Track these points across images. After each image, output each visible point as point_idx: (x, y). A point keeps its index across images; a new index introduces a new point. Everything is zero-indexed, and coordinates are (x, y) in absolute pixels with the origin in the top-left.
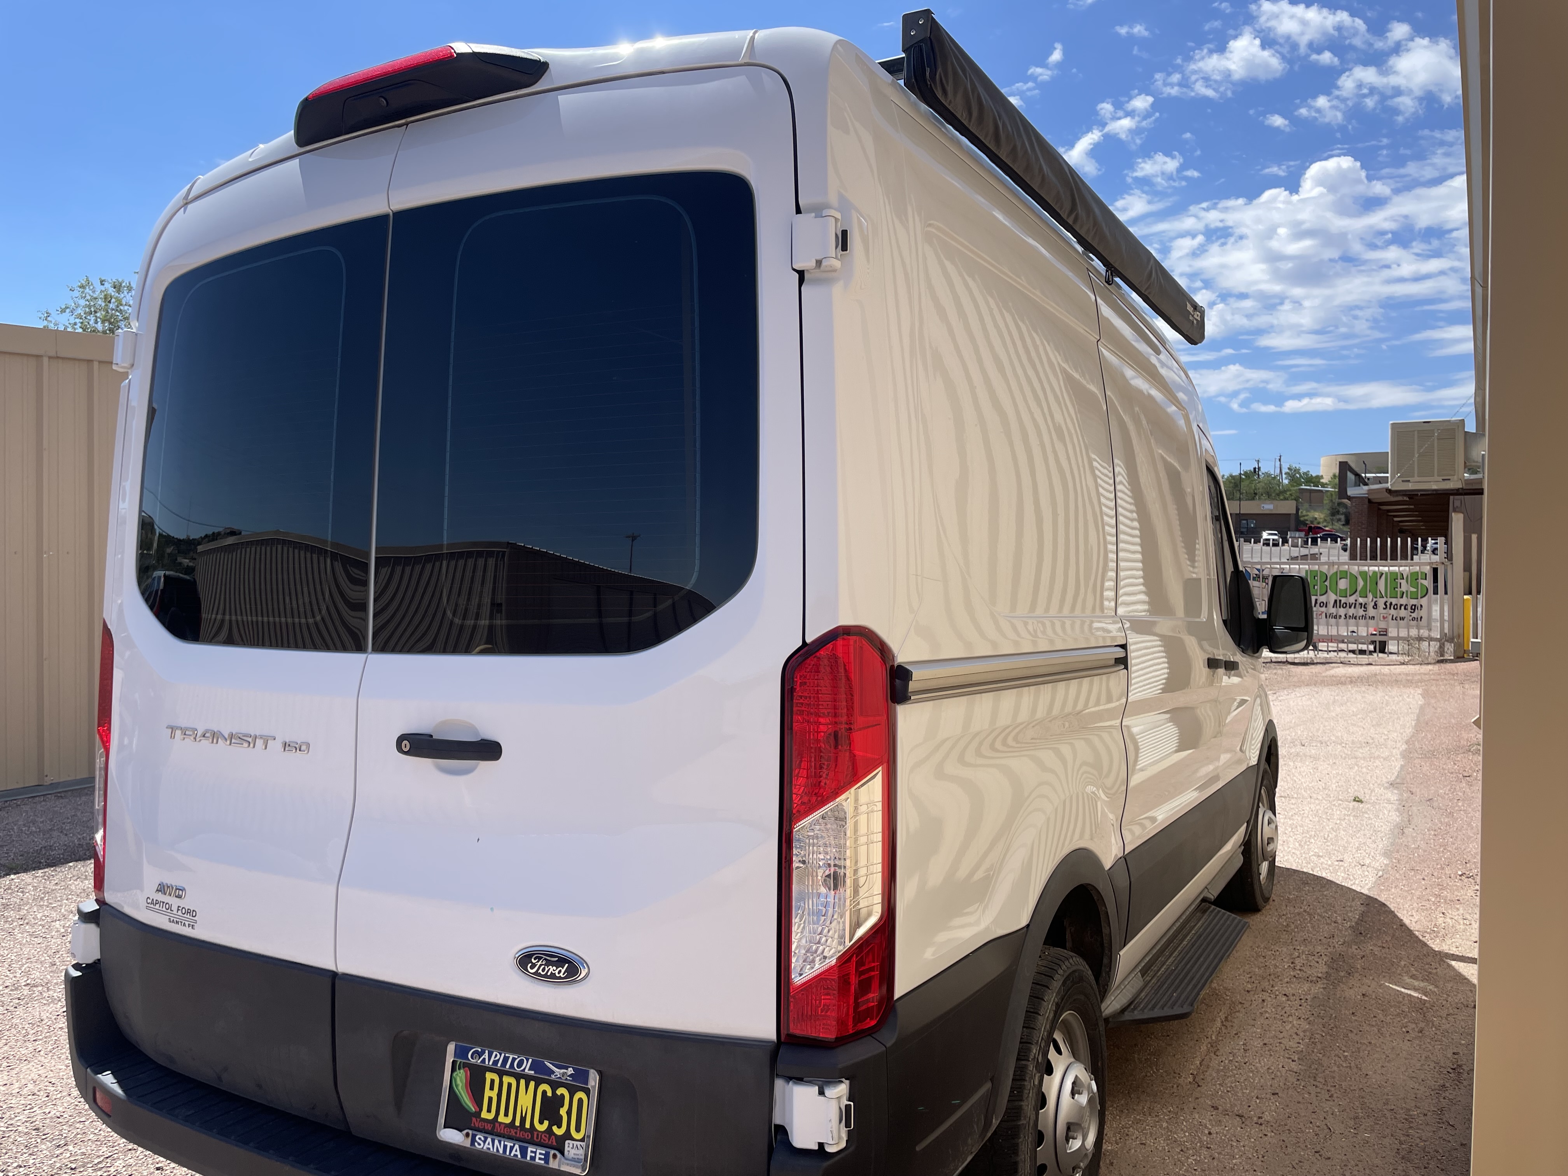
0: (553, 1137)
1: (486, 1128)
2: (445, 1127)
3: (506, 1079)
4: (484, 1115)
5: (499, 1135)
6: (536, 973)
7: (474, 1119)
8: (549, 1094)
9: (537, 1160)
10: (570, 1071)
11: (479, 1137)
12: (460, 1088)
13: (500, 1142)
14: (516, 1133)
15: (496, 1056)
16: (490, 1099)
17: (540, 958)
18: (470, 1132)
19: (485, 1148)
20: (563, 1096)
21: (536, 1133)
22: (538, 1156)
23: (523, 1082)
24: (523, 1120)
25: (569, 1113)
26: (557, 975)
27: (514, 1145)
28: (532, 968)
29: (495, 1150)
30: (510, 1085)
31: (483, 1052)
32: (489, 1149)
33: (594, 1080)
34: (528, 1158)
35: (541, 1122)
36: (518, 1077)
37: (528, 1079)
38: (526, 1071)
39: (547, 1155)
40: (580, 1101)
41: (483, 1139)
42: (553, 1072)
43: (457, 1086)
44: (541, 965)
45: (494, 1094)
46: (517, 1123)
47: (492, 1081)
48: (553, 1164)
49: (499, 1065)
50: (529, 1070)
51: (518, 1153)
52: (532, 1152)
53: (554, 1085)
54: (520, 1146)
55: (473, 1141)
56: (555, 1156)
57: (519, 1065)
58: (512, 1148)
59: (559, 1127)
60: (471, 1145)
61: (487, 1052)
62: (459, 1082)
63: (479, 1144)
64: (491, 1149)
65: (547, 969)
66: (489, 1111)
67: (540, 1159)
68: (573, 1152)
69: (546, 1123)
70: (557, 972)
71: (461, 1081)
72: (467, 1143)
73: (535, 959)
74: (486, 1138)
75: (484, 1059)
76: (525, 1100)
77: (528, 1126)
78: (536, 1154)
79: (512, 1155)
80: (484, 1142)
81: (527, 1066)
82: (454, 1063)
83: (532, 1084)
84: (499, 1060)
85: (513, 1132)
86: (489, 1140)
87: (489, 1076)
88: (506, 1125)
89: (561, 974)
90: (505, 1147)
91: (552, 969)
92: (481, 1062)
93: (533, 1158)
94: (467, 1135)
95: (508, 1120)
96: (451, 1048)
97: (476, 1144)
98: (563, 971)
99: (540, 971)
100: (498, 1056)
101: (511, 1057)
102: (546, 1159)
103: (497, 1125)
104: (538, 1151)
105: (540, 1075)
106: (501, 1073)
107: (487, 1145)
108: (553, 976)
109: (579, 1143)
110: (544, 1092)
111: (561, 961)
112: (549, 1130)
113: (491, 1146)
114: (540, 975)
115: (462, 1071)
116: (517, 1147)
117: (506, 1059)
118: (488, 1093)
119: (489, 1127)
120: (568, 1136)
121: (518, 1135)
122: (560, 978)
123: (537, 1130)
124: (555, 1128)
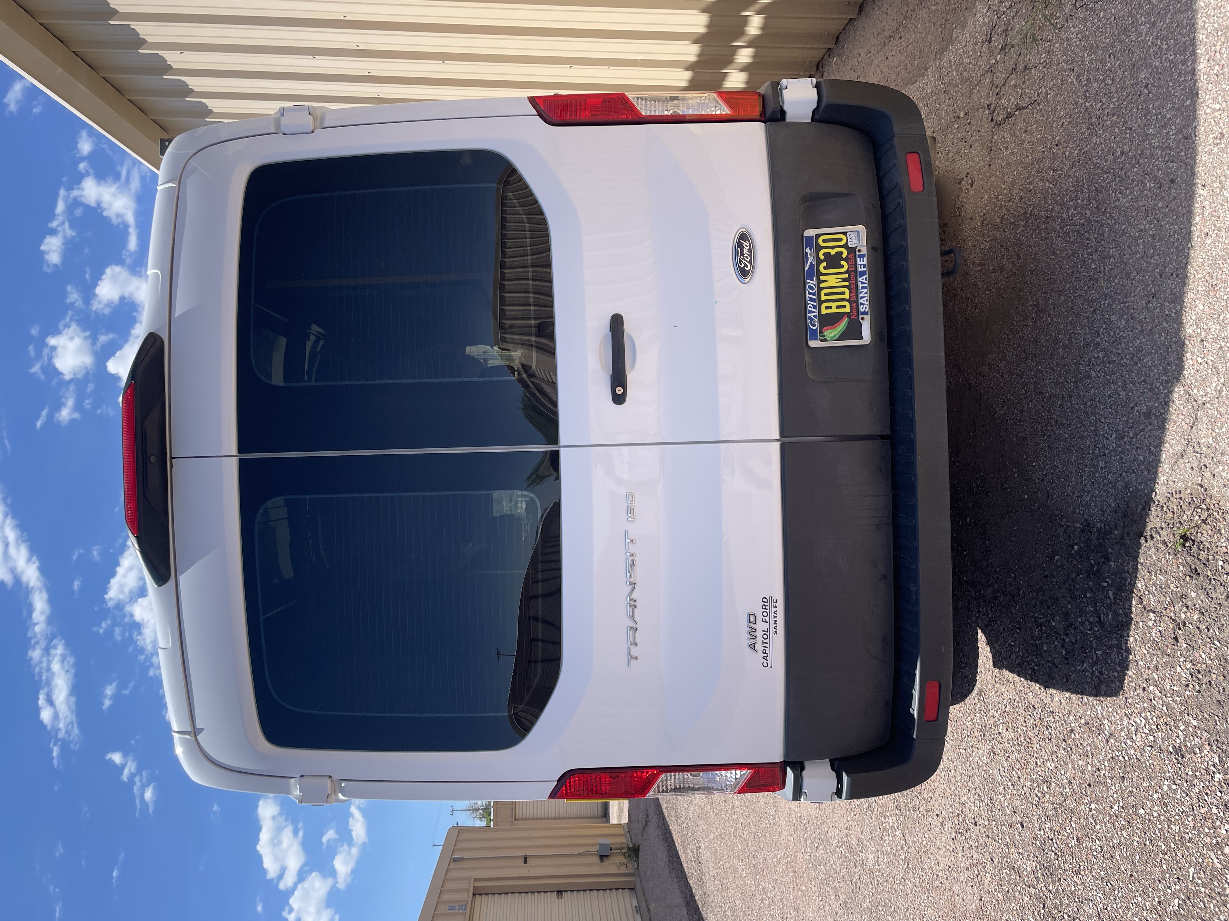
0: (849, 256)
1: (855, 307)
2: (863, 339)
3: (823, 298)
4: (847, 310)
5: (857, 296)
6: (750, 263)
7: (852, 317)
8: (824, 264)
9: (865, 263)
10: (808, 250)
11: (862, 309)
12: (836, 333)
13: (861, 293)
14: (853, 283)
15: (810, 307)
16: (838, 307)
17: (741, 261)
18: (861, 317)
19: (867, 303)
20: (824, 254)
21: (850, 269)
22: (862, 263)
23: (822, 285)
24: (844, 280)
25: (833, 248)
26: (748, 247)
27: (860, 281)
28: (747, 267)
29: (866, 295)
30: (826, 294)
31: (810, 318)
32: (867, 300)
33: (810, 233)
34: (865, 269)
35: (842, 267)
36: (820, 289)
37: (819, 282)
38: (814, 283)
39: (860, 256)
40: (824, 241)
41: (862, 306)
42: (811, 263)
43: (835, 336)
44: (744, 260)
45: (834, 304)
46: (847, 283)
47: (827, 308)
48: (864, 251)
49: (815, 304)
50: (813, 281)
51: (864, 277)
52: (861, 268)
53: (819, 261)
54: (860, 277)
55: (865, 313)
56: (859, 251)
57: (812, 289)
58: (862, 283)
59: (842, 253)
60: (868, 314)
61: (809, 315)
62: (832, 335)
63: (866, 308)
64: (867, 298)
65: (746, 255)
66: (844, 307)
67: (863, 261)
68: (854, 241)
69: (842, 263)
70: (747, 248)
71: (831, 333)
72: (867, 318)
73: (741, 264)
74: (862, 304)
75: (814, 316)
76: (832, 281)
77: (846, 276)
78: (862, 264)
79: (866, 282)
80: (863, 304)
81: (812, 283)
82: (821, 340)
83: (822, 278)
84: (812, 305)
85: (853, 286)
86: (861, 301)
87: (824, 311)
88: (850, 292)
89: (748, 244)
90: (863, 288)
91: (745, 252)
92: (816, 318)
93: (864, 266)
94: (863, 319)
95: (847, 291)
96: (813, 344)
97: (866, 311)
98: (745, 243)
99: (748, 260)
100: (810, 306)
101: (809, 296)
102: (862, 256)
103: (852, 299)
104: (859, 263)
105: (815, 272)
106: (820, 302)
107: (865, 305)
108: (749, 250)
109: (849, 238)
110: (825, 268)
111: (740, 245)
112: (846, 260)
113: (865, 299)
114: (751, 260)
115: (825, 334)
116: (860, 279)
117: (811, 300)
118: (834, 310)
119: (854, 305)
120: (846, 246)
121: (854, 282)
122: (750, 245)
123: (848, 269)
124: (844, 256)
